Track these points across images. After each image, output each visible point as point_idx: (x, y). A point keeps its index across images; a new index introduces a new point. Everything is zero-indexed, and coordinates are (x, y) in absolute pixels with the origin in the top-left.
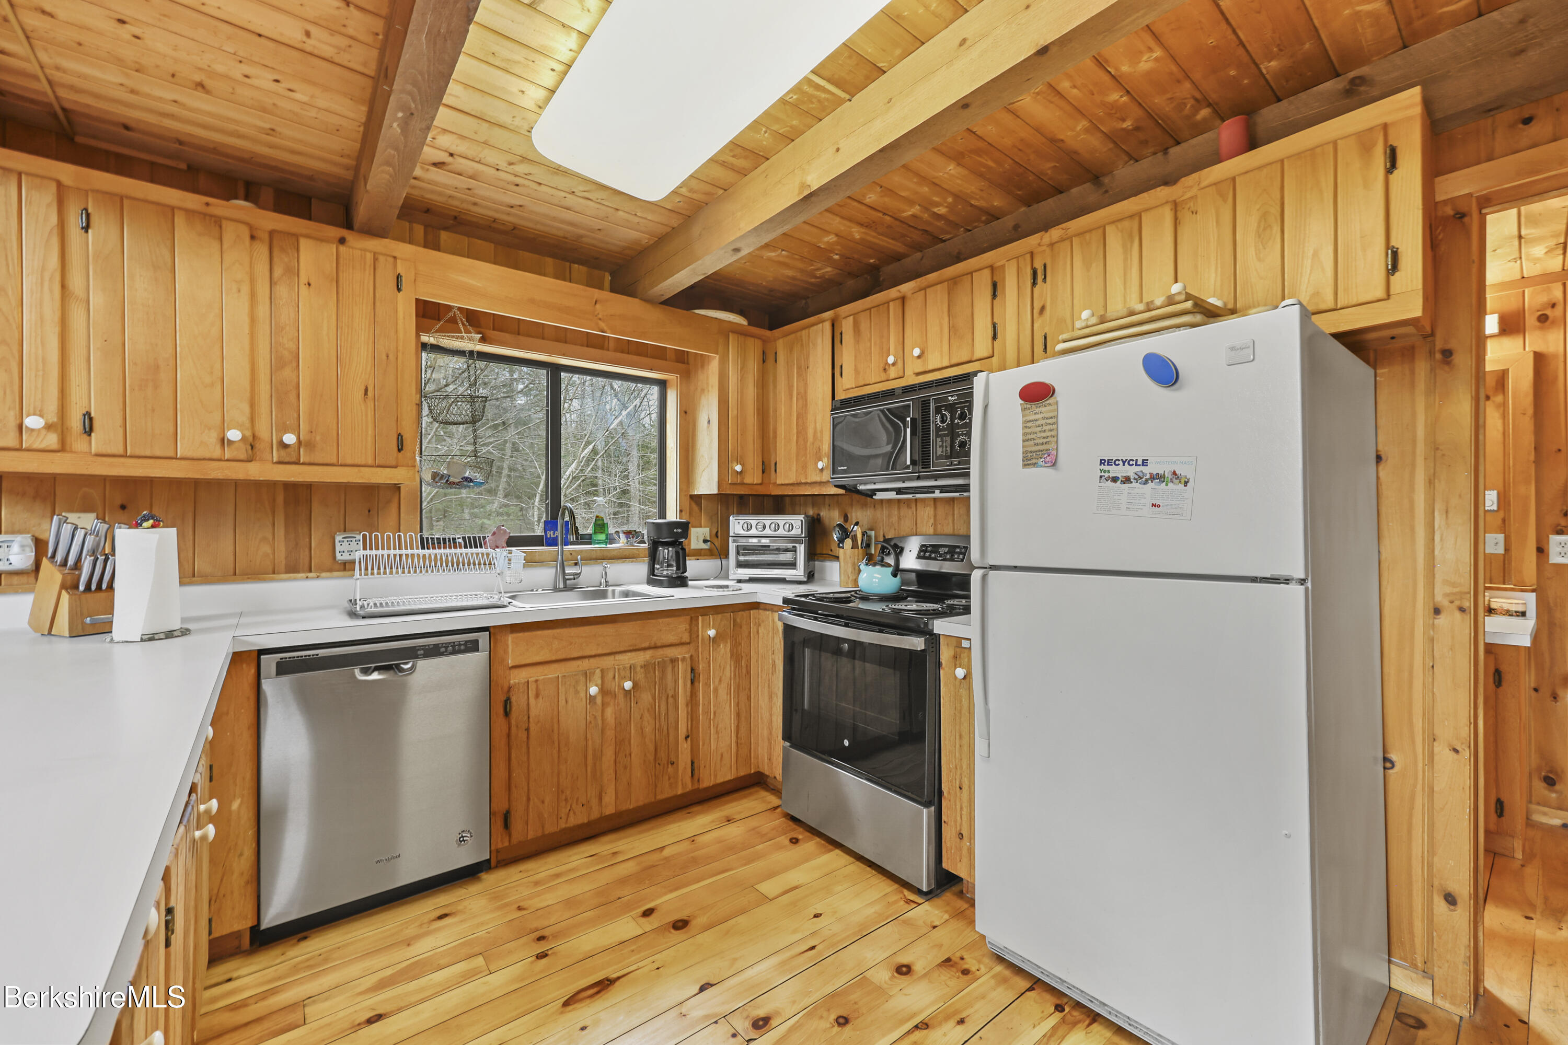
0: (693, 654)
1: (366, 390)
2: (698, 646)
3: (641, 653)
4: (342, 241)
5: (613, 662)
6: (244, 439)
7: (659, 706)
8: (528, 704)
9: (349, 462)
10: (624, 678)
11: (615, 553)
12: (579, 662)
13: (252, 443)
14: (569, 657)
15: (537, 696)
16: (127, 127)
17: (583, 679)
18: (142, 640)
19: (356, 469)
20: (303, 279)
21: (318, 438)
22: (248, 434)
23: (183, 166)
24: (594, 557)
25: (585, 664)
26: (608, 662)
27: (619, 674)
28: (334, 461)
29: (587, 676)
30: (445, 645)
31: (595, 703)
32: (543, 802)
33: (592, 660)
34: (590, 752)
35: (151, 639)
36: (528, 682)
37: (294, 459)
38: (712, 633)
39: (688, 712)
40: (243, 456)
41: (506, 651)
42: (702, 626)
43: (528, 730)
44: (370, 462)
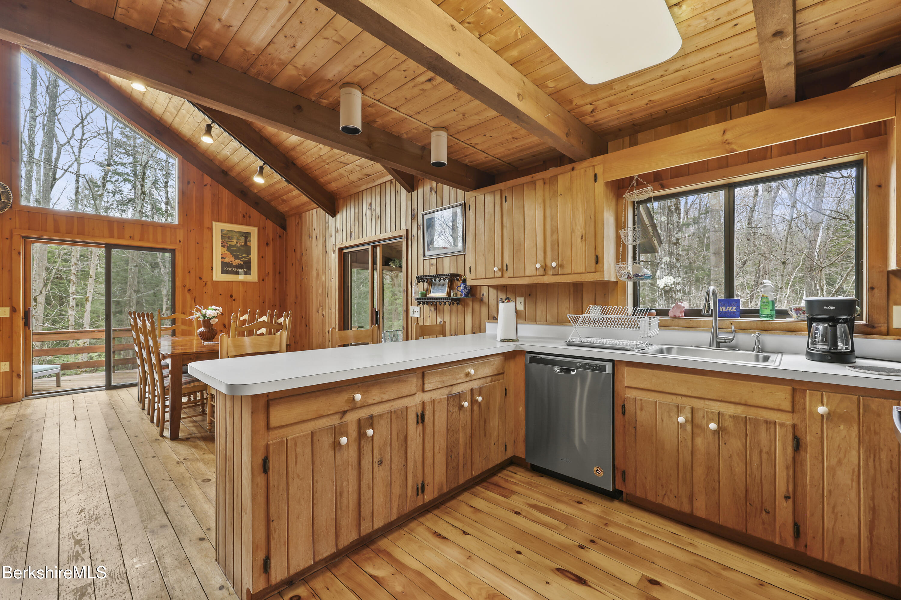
0: (798, 423)
1: (582, 236)
2: (805, 418)
3: (732, 406)
4: (573, 169)
5: (703, 405)
6: (542, 266)
7: (750, 455)
8: (636, 413)
9: (576, 272)
10: (712, 420)
11: (777, 326)
12: (674, 397)
13: (545, 268)
14: (664, 391)
15: (641, 409)
16: (522, 160)
17: (675, 410)
18: (501, 341)
19: (579, 275)
20: (559, 194)
21: (565, 262)
22: (543, 264)
23: (542, 163)
24: (754, 327)
25: (679, 400)
26: (698, 403)
27: (707, 415)
28: (570, 272)
29: (679, 409)
30: (590, 365)
31: (686, 430)
32: (646, 478)
33: (684, 398)
34: (681, 463)
35: (503, 341)
36: (636, 398)
37: (557, 273)
38: (822, 410)
39: (788, 475)
40: (542, 274)
41: (623, 377)
42: (810, 402)
43: (635, 428)
44: (584, 271)
